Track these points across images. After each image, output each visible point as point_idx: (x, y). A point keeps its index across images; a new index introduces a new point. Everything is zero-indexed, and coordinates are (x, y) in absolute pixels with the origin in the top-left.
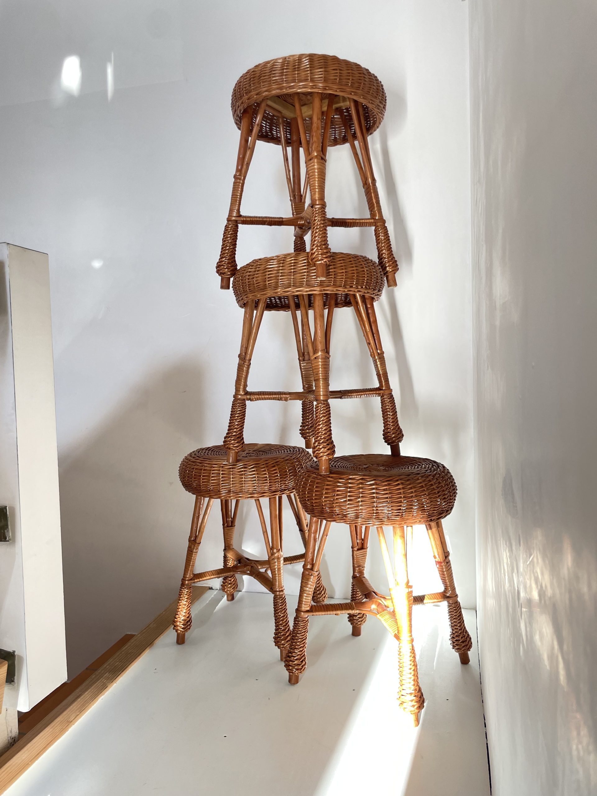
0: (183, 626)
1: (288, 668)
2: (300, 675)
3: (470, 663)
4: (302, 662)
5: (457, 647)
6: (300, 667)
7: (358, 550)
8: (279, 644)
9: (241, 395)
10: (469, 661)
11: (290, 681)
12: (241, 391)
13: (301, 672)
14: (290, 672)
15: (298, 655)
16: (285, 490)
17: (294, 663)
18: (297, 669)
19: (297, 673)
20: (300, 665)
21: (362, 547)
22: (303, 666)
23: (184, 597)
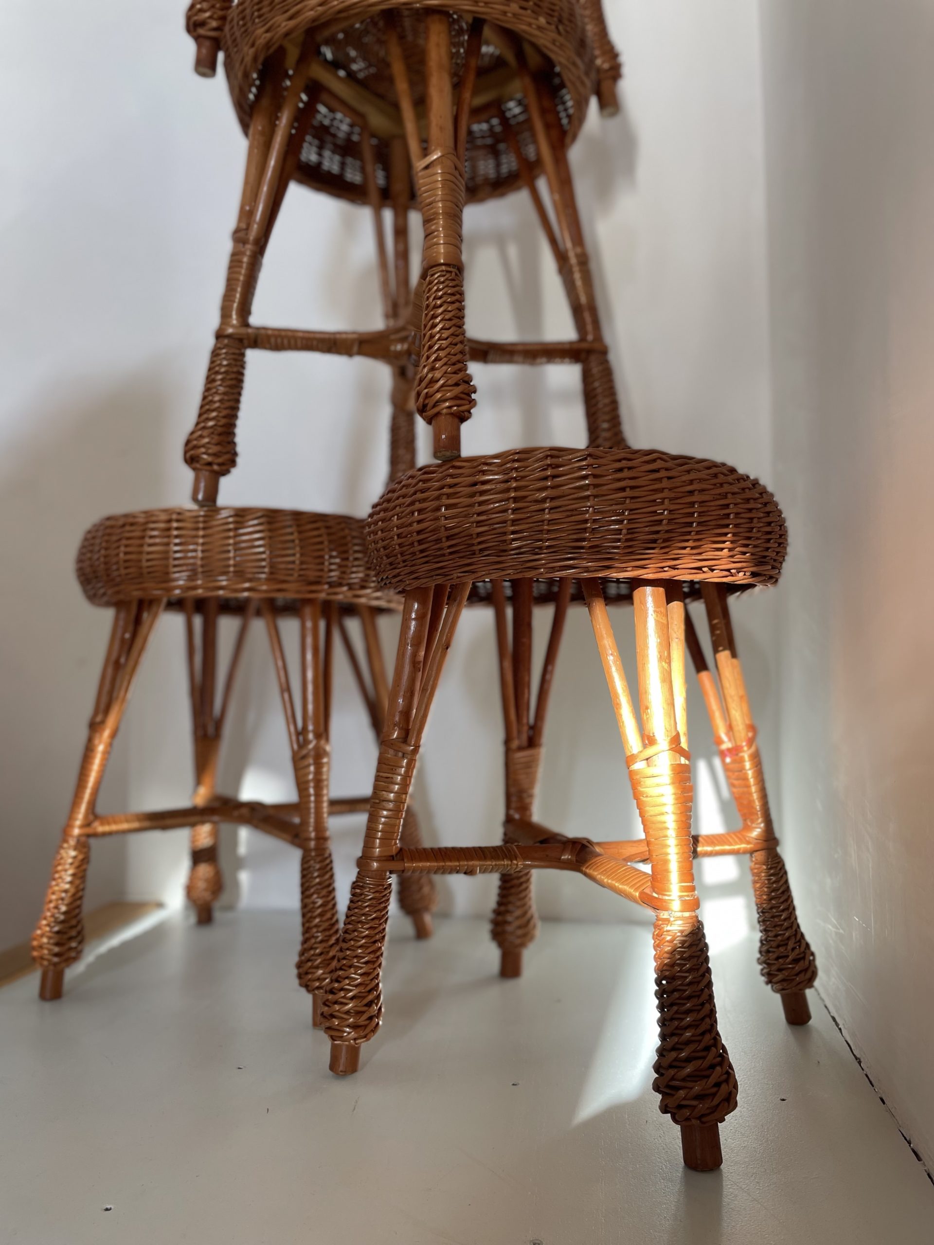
0: (56, 949)
1: (328, 1024)
2: (365, 1047)
3: (811, 1022)
4: (369, 1004)
5: (780, 977)
6: (362, 1020)
7: (520, 749)
8: (309, 980)
9: (233, 326)
10: (809, 1017)
11: (332, 1067)
12: (234, 316)
13: (365, 1037)
14: (333, 1038)
15: (356, 986)
16: (341, 585)
17: (347, 1007)
18: (354, 1027)
19: (355, 1039)
20: (361, 1013)
21: (533, 742)
22: (371, 1018)
23: (66, 870)
